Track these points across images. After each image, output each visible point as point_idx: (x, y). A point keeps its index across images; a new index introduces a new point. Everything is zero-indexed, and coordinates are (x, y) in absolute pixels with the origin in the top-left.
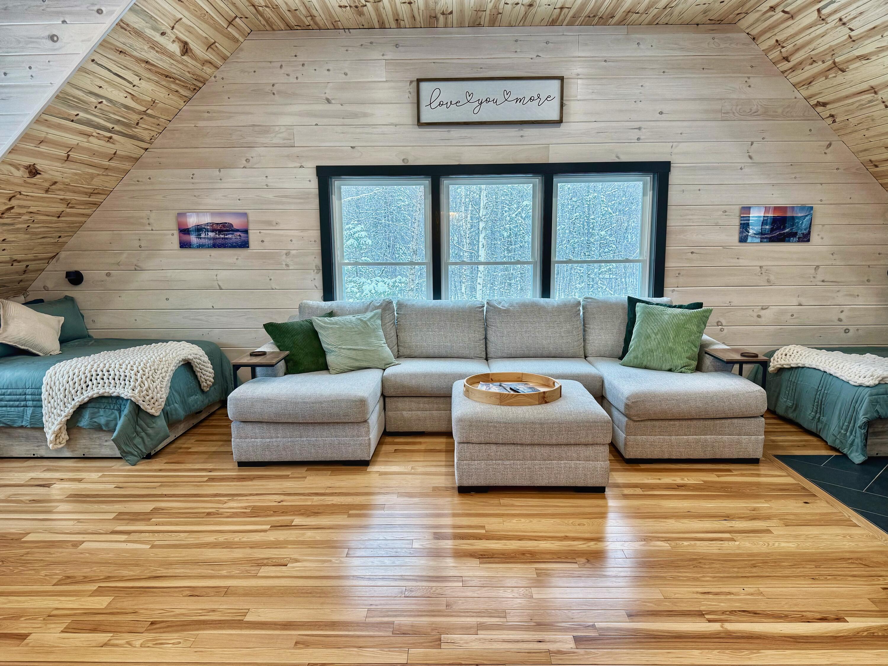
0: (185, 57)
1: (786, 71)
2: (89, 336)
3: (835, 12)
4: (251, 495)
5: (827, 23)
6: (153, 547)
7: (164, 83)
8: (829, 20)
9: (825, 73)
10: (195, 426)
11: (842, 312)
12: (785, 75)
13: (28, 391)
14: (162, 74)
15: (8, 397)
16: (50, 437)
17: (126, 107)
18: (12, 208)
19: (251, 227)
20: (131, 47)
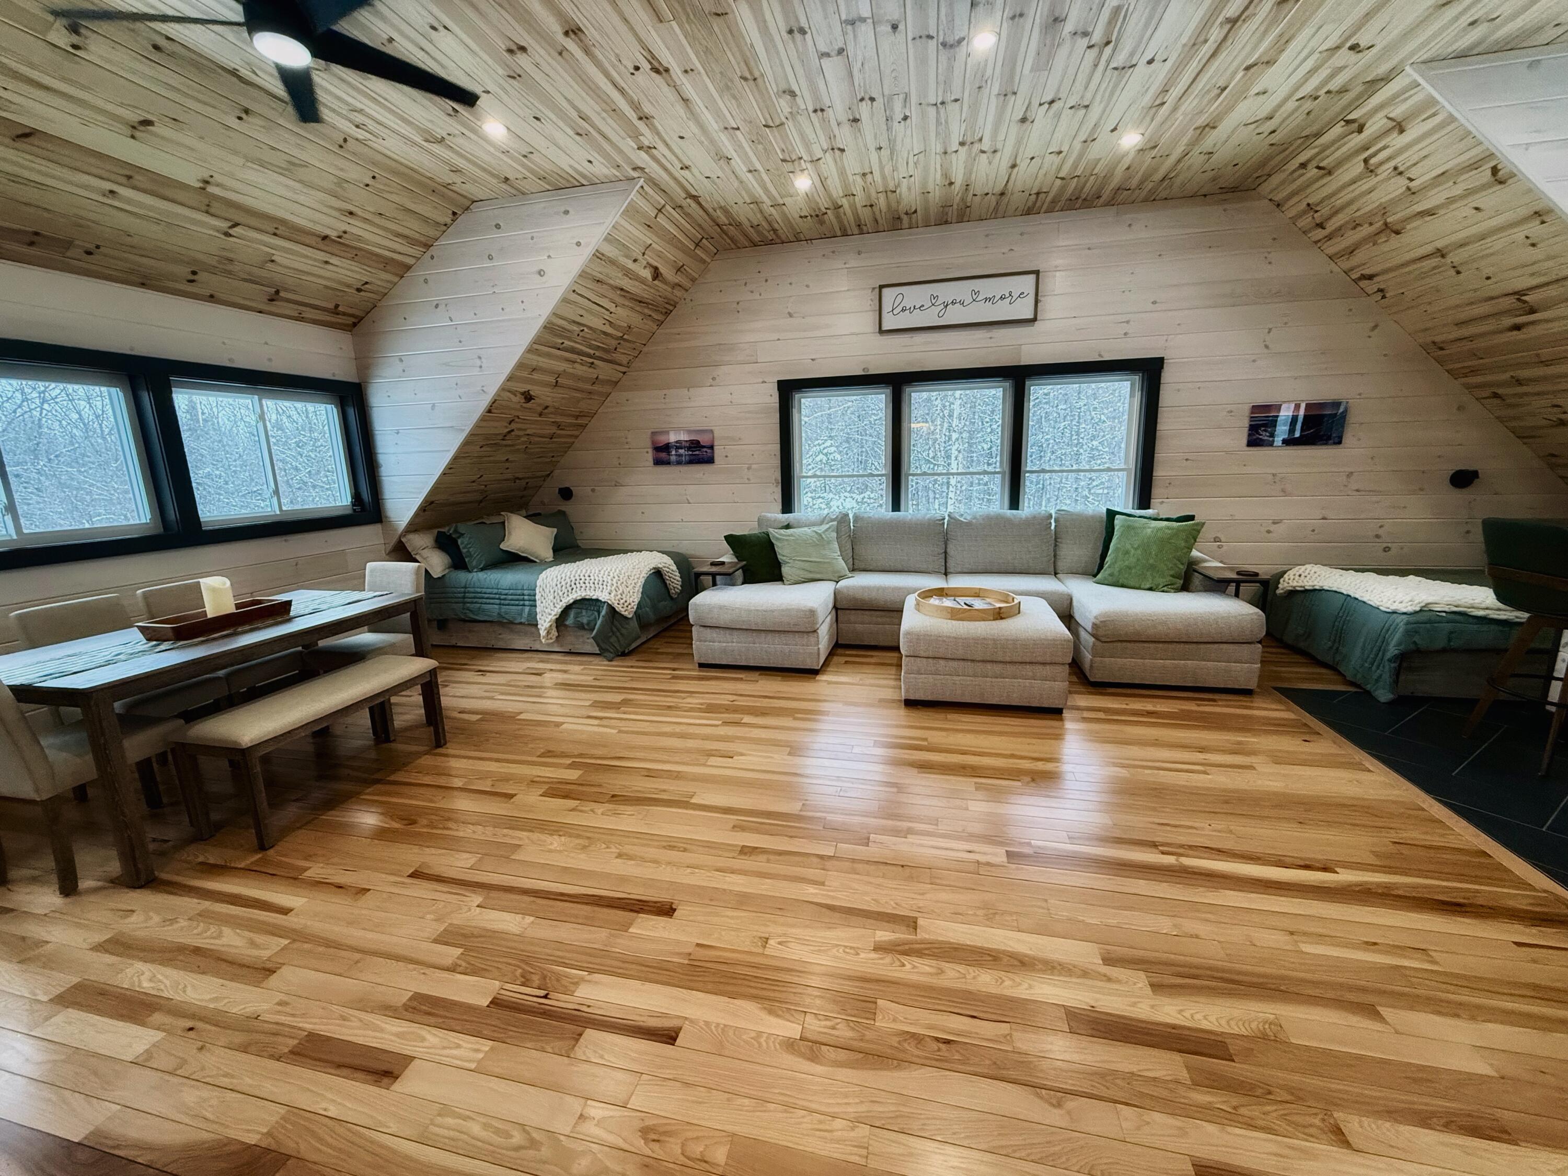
0: (656, 282)
1: (1319, 241)
2: (578, 547)
3: (1389, 159)
4: (708, 693)
5: (1376, 175)
6: (620, 732)
7: (638, 308)
8: (1379, 171)
9: (1373, 239)
10: (665, 630)
11: (1381, 527)
12: (1319, 245)
13: (526, 592)
14: (636, 300)
15: (510, 597)
16: (543, 633)
17: (605, 333)
18: (513, 431)
19: (716, 443)
20: (607, 276)
